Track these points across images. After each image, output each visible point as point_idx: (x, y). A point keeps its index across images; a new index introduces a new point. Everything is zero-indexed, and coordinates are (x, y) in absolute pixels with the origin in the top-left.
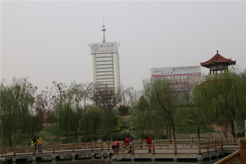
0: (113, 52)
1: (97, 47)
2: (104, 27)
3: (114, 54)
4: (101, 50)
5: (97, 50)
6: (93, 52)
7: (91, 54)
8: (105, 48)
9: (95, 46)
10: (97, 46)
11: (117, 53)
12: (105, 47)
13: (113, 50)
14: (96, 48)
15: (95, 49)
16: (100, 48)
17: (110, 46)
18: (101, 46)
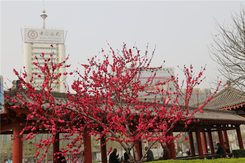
0: (59, 43)
1: (35, 34)
2: (44, 12)
3: (59, 45)
4: (41, 38)
5: (34, 37)
6: (29, 40)
7: (25, 42)
8: (46, 36)
9: (32, 32)
10: (34, 32)
11: (63, 44)
12: (46, 34)
13: (58, 40)
14: (33, 35)
15: (31, 36)
16: (39, 35)
17: (55, 34)
18: (42, 33)
